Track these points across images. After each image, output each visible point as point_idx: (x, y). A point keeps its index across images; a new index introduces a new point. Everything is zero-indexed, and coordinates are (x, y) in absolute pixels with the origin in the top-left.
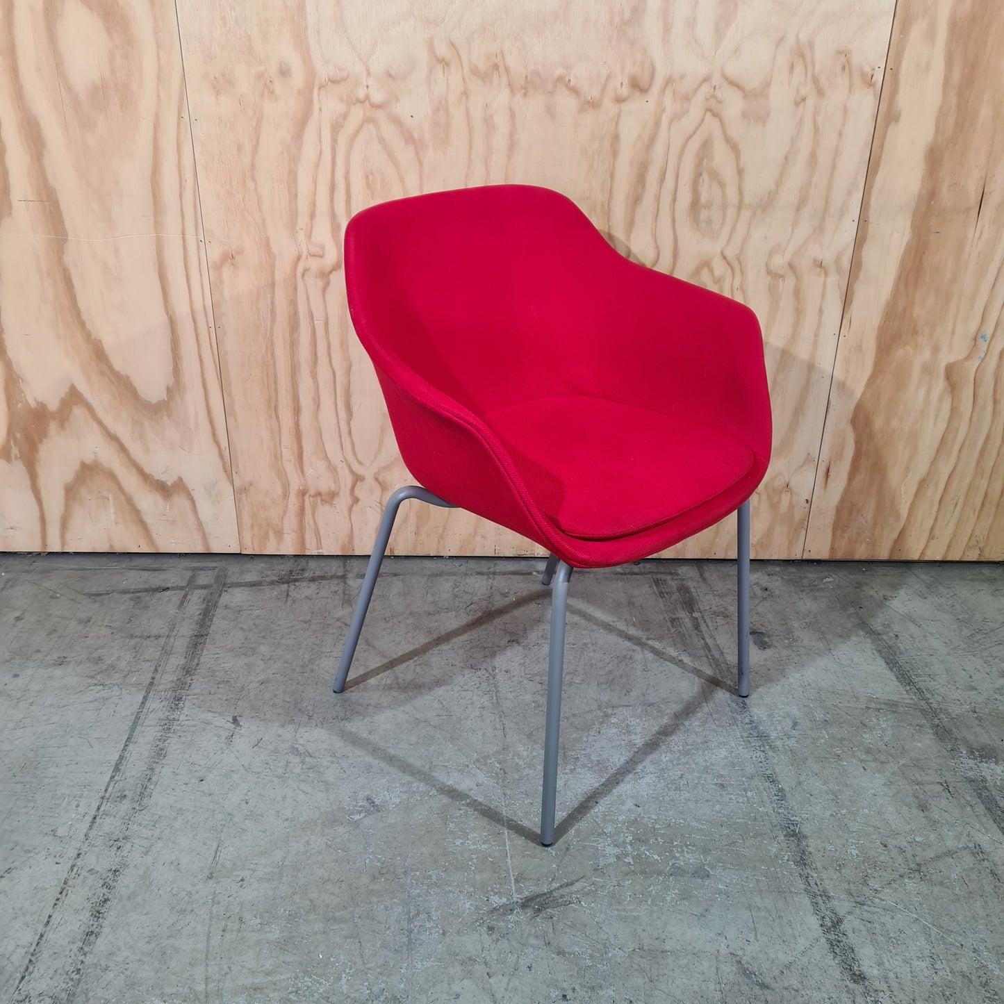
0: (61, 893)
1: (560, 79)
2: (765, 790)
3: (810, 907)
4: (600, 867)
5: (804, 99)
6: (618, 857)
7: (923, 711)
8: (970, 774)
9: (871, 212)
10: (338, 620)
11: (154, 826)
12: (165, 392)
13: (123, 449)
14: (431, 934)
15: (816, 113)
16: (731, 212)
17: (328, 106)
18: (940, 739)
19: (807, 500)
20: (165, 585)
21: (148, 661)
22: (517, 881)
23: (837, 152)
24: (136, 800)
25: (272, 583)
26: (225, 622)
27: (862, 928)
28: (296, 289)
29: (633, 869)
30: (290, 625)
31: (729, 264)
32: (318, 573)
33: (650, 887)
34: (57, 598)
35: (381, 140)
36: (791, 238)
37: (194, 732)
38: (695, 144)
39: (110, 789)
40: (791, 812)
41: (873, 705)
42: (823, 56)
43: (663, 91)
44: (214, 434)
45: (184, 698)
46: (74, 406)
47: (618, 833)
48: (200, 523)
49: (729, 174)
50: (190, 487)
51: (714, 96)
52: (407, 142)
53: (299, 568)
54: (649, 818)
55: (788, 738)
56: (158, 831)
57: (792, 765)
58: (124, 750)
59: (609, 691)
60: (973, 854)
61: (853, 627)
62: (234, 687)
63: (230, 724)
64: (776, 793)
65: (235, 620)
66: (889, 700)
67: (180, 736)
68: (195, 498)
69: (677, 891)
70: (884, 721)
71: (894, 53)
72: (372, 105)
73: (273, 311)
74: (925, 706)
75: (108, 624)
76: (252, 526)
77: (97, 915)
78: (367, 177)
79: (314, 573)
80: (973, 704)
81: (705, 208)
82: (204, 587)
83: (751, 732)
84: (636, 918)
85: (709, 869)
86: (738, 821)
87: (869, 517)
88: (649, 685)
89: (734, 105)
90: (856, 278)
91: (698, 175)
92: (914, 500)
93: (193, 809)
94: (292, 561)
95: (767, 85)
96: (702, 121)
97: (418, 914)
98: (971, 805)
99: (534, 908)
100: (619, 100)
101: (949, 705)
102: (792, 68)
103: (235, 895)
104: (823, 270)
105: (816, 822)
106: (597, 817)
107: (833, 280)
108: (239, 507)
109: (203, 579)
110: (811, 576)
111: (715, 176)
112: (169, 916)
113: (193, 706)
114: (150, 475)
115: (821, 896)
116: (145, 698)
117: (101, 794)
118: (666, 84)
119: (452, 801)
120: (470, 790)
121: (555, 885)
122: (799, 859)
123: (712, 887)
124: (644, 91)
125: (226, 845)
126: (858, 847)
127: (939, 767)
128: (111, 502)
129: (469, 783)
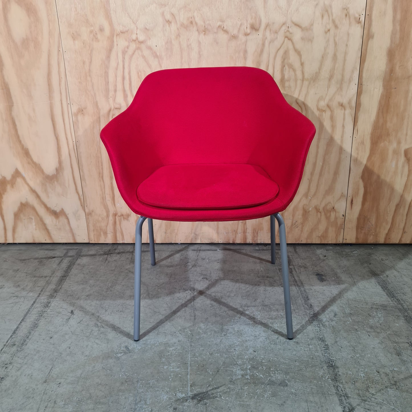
1: (219, 27)
2: (318, 345)
3: (338, 402)
4: (233, 380)
5: (329, 30)
6: (242, 376)
7: (399, 309)
9: (364, 80)
10: (127, 269)
11: (25, 358)
12: (55, 171)
13: (38, 196)
15: (335, 36)
16: (299, 82)
17: (121, 43)
18: (408, 322)
19: (343, 215)
20: (54, 256)
21: (39, 287)
22: (191, 386)
23: (346, 53)
24: (19, 346)
25: (101, 255)
26: (77, 271)
29: (249, 381)
30: (105, 272)
31: (299, 105)
32: (121, 251)
33: (257, 390)
34: (7, 261)
35: (144, 57)
36: (327, 93)
37: (52, 317)
38: (281, 52)
39: (9, 341)
40: (331, 355)
41: (375, 307)
42: (336, 10)
43: (265, 30)
44: (76, 189)
45: (51, 302)
46: (17, 178)
47: (244, 364)
48: (71, 229)
49: (297, 65)
50: (67, 212)
51: (288, 31)
52: (154, 57)
53: (114, 248)
54: (260, 357)
55: (332, 321)
56: (26, 360)
57: (333, 333)
58: (20, 324)
59: (247, 299)
61: (366, 272)
62: (75, 298)
63: (69, 313)
64: (324, 346)
65: (81, 270)
66: (383, 304)
67: (46, 319)
68: (69, 218)
69: (270, 393)
70: (380, 314)
71: (369, 7)
72: (139, 42)
74: (401, 307)
75: (26, 272)
76: (94, 230)
78: (138, 73)
79: (120, 251)
81: (287, 81)
82: (71, 256)
83: (314, 318)
84: (248, 405)
85: (287, 382)
86: (304, 359)
87: (373, 222)
88: (266, 297)
90: (359, 110)
91: (283, 67)
92: (394, 215)
93: (44, 350)
94: (111, 246)
95: (311, 25)
96: (284, 42)
97: (140, 401)
99: (198, 399)
100: (246, 34)
102: (323, 16)
103: (55, 391)
104: (343, 107)
105: (343, 360)
106: (234, 356)
107: (348, 111)
108: (88, 222)
109: (71, 253)
110: (347, 250)
111: (291, 66)
112: (22, 399)
113: (55, 306)
114: (50, 208)
115: (344, 396)
116: (34, 302)
117: (4, 344)
118: (267, 27)
119: (166, 348)
120: (175, 343)
121: (210, 388)
122: (333, 378)
123: (288, 391)
124: (257, 30)
125: (56, 367)
126: (364, 373)
127: (407, 335)
128: (33, 221)
129: (175, 340)
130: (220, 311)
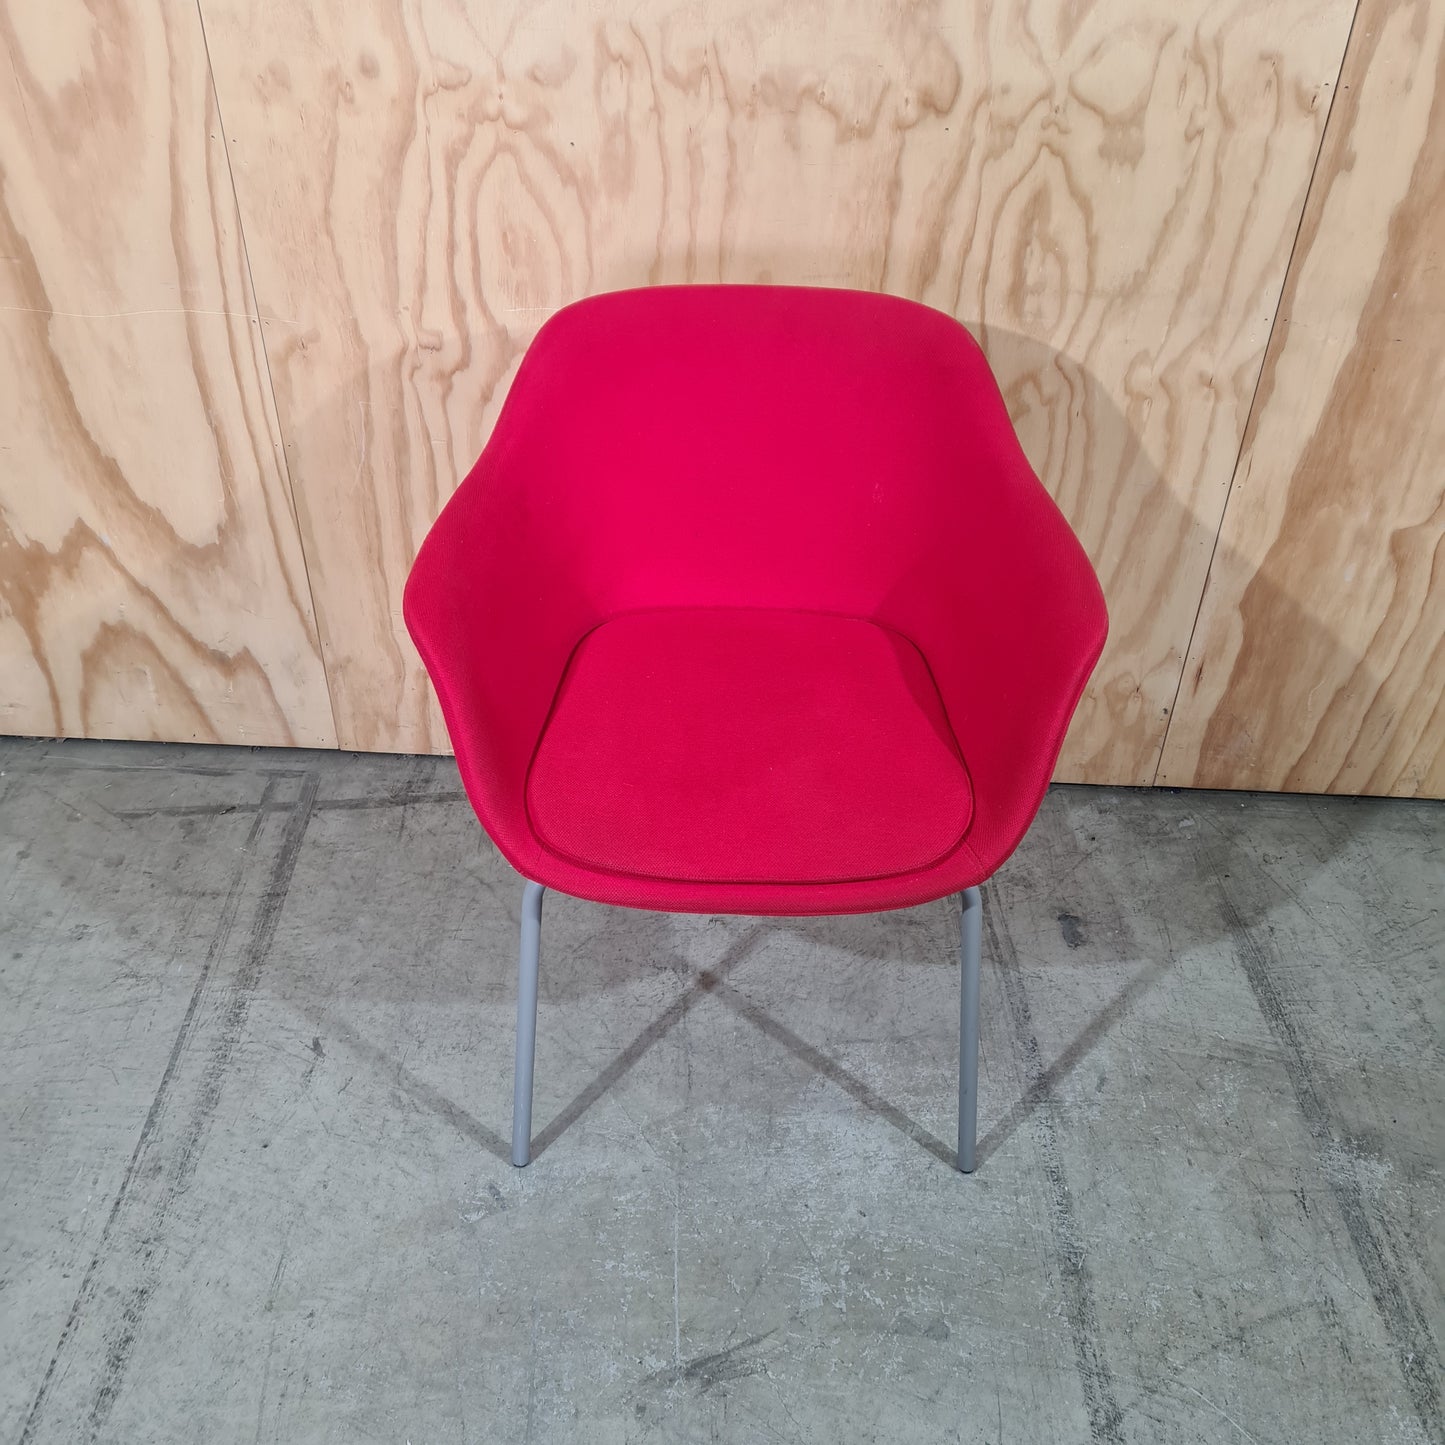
0: (69, 1325)
1: (808, 90)
2: (1044, 1193)
3: (1080, 1393)
4: (800, 1315)
5: (1200, 132)
6: (826, 1299)
7: (1289, 1066)
8: (1340, 1178)
9: (1296, 306)
10: (471, 873)
11: (197, 1220)
12: (216, 533)
13: (160, 608)
14: (559, 1414)
15: (1219, 152)
16: (1073, 302)
17: (439, 124)
18: (1306, 1115)
19: (1166, 710)
20: (229, 802)
21: (200, 936)
22: (683, 1333)
23: (1248, 214)
24: (175, 1175)
25: (382, 803)
26: (312, 871)
27: (1148, 1430)
28: (401, 394)
29: (844, 1319)
30: (402, 881)
31: (1066, 378)
32: (448, 788)
33: (864, 1350)
34: (77, 819)
35: (525, 178)
36: (1166, 341)
37: (259, 1063)
38: (1020, 199)
39: (140, 1155)
41: (1218, 1053)
42: (1237, 62)
43: (974, 113)
44: (291, 592)
45: (247, 1003)
46: (84, 548)
47: (830, 1259)
48: (278, 709)
49: (1073, 243)
50: (262, 661)
51: (1054, 123)
52: (565, 183)
53: (422, 777)
54: (877, 1235)
55: (1088, 1105)
56: (202, 1228)
57: (1089, 1152)
58: (162, 1090)
59: (845, 1013)
60: (1322, 1315)
61: (1210, 910)
62: (318, 987)
63: (309, 1051)
65: (325, 868)
66: (1243, 1044)
67: (239, 1070)
68: (270, 676)
69: (900, 1359)
70: (1230, 1080)
71: (1355, 61)
72: (510, 126)
73: (368, 423)
74: (1294, 1058)
75: (148, 870)
76: (354, 715)
77: (116, 1362)
78: (505, 235)
79: (443, 788)
80: (1364, 1056)
81: (1032, 293)
82: (285, 807)
83: (1038, 1092)
84: (841, 1400)
85: (949, 1324)
86: (1000, 1245)
87: (1257, 734)
88: (903, 1004)
89: (1086, 136)
90: (1265, 403)
91: (1023, 244)
92: (1325, 716)
93: (251, 1194)
94: (412, 764)
95: (1140, 108)
96: (1035, 160)
97: (544, 1382)
98: (1331, 1232)
99: (702, 1378)
100: (901, 127)
101: (1330, 1056)
102: (1183, 83)
103: (300, 1339)
104: (1212, 391)
105: (1108, 1250)
106: (805, 1231)
107: (1228, 403)
108: (333, 689)
109: (284, 792)
110: (1163, 814)
111: (1051, 246)
112: (211, 1368)
113: (260, 1019)
114: (202, 643)
115: (1098, 1374)
116: (194, 1002)
117: (128, 1164)
118: (979, 103)
119: (607, 1196)
120: (633, 1178)
121: (736, 1341)
122: (1076, 1313)
123: (950, 1353)
124: (942, 112)
125: (292, 1256)
126: (1161, 1296)
127: (1297, 1164)
128: (149, 677)
129: (632, 1166)
130: (764, 1057)
